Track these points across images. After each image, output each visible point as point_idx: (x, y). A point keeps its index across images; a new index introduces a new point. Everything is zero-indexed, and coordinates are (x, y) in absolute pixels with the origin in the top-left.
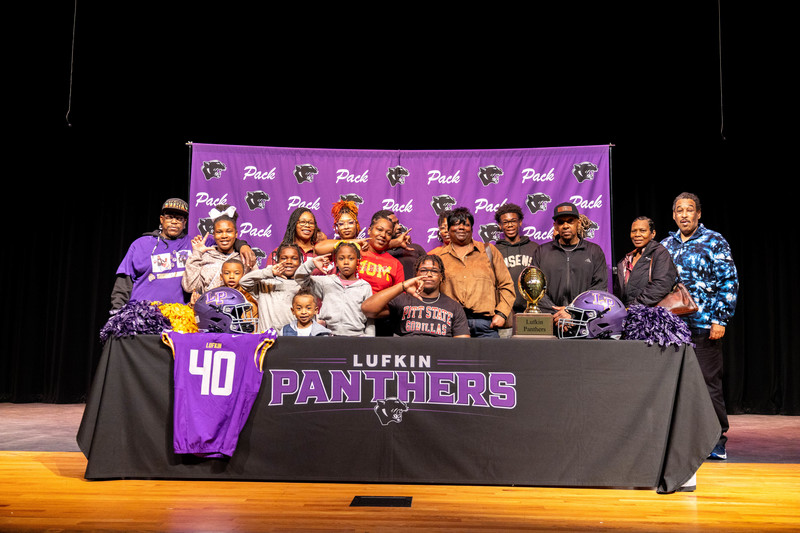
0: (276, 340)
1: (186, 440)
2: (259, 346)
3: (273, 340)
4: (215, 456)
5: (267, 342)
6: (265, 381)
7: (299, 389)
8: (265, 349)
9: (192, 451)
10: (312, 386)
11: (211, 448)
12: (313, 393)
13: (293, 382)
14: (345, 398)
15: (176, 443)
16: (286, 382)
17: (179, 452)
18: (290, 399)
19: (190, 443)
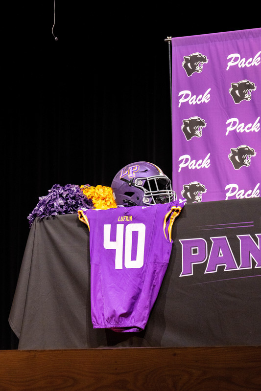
0: (183, 208)
1: (103, 315)
2: (167, 216)
3: (180, 208)
4: (131, 330)
5: (174, 210)
6: (175, 251)
7: (208, 258)
8: (173, 218)
9: (109, 326)
10: (221, 254)
11: (128, 323)
12: (222, 260)
13: (202, 250)
14: (254, 264)
15: (93, 318)
16: (195, 251)
17: (97, 327)
18: (199, 269)
19: (106, 317)
